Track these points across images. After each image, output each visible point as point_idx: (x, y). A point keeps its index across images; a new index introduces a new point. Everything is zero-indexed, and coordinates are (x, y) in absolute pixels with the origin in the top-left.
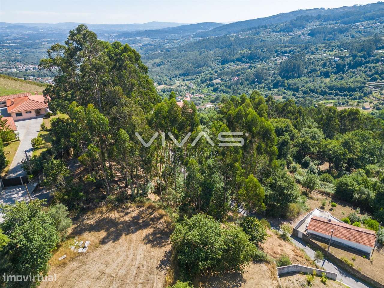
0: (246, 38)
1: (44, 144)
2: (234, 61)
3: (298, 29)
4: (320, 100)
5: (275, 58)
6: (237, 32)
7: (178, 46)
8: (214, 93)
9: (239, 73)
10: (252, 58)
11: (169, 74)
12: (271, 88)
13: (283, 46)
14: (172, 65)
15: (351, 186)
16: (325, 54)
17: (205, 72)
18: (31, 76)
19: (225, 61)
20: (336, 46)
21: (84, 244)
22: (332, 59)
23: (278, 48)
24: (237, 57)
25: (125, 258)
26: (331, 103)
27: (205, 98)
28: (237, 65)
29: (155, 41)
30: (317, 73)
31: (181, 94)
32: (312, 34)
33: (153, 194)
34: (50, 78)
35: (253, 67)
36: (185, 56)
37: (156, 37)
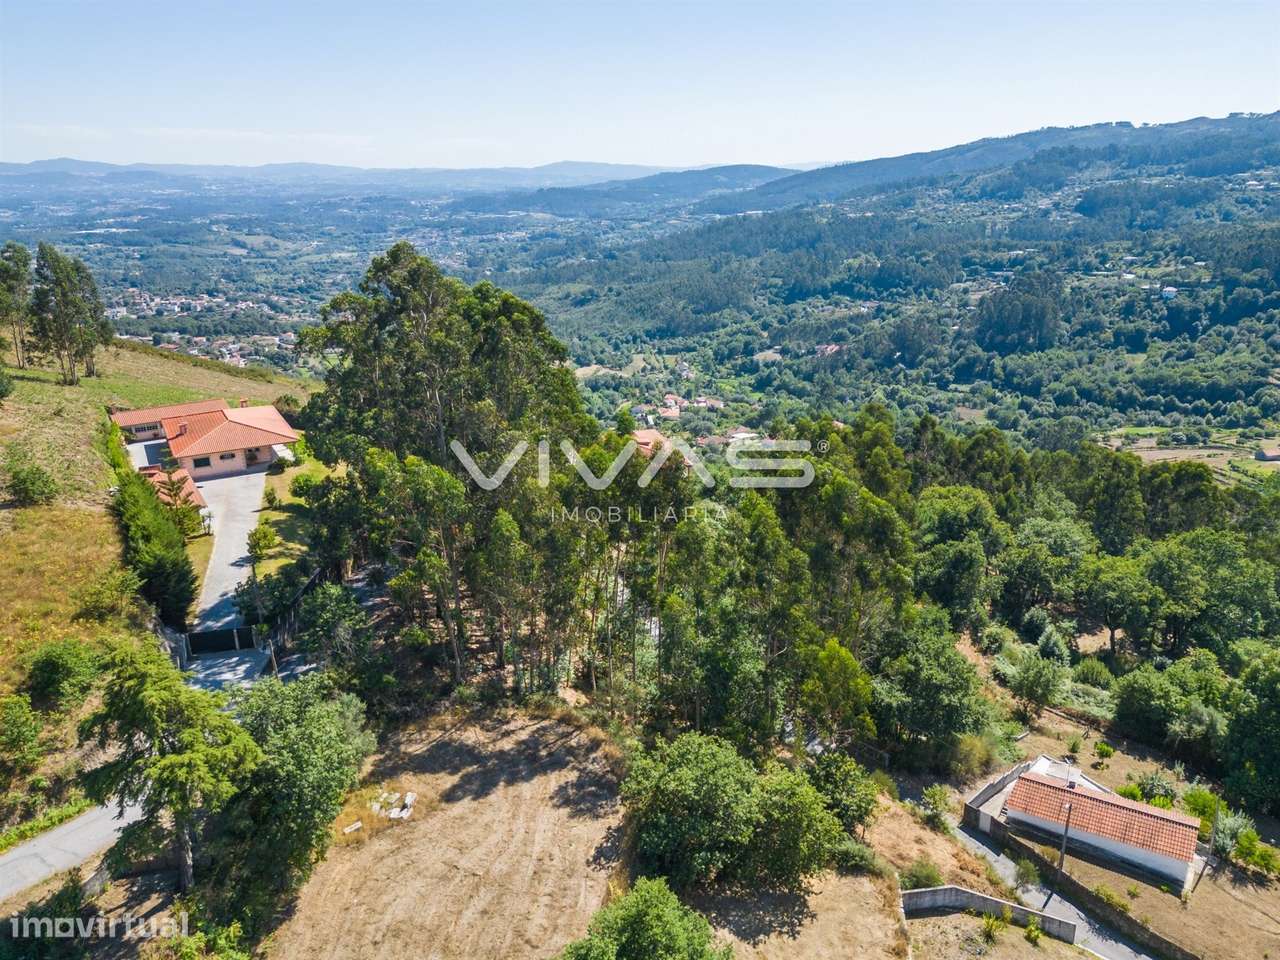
0: (868, 218)
1: (280, 544)
2: (825, 293)
3: (1040, 189)
4: (1112, 424)
5: (962, 285)
6: (839, 199)
7: (644, 239)
8: (757, 395)
9: (840, 330)
10: (885, 282)
11: (612, 331)
12: (948, 382)
13: (990, 246)
14: (622, 304)
15: (1159, 698)
16: (1130, 273)
17: (731, 326)
18: (174, 331)
19: (796, 293)
20: (1168, 249)
21: (402, 799)
22: (1151, 291)
23: (973, 253)
24: (836, 278)
25: (505, 838)
26: (1151, 435)
27: (728, 411)
28: (837, 304)
29: (570, 225)
30: (1103, 336)
31: (650, 398)
32: (1089, 206)
33: (573, 691)
34: (232, 338)
35: (889, 312)
36: (664, 273)
37: (573, 212)
